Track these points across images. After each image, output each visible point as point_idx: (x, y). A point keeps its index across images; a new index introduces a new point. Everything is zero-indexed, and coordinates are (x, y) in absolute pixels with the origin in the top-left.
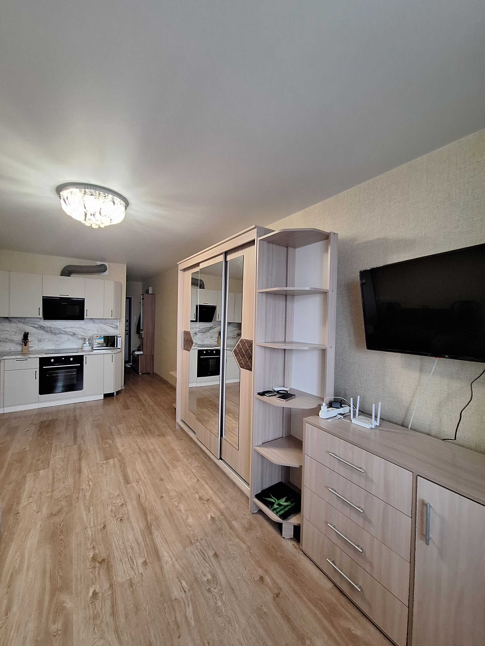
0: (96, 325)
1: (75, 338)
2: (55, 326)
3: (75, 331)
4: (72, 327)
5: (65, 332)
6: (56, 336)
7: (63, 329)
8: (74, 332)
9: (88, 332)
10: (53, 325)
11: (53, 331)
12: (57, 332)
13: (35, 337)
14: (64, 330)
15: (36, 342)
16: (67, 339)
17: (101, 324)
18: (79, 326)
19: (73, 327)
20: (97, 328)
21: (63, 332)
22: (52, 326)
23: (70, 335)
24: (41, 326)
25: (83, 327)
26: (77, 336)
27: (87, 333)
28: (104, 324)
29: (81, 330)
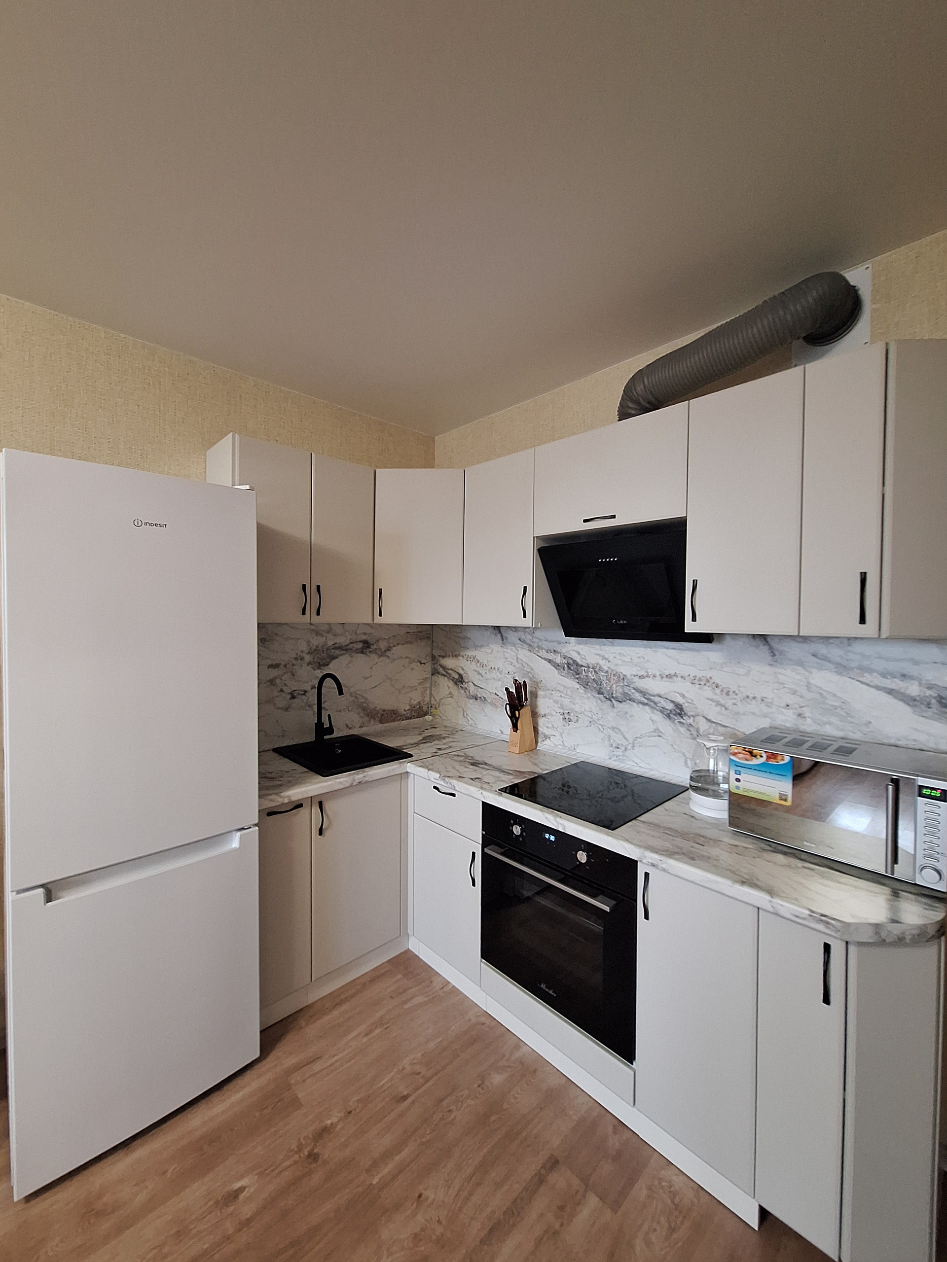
0: (790, 675)
1: (682, 729)
2: (609, 665)
3: (683, 696)
4: (672, 673)
5: (643, 693)
6: (613, 706)
7: (636, 679)
8: (680, 700)
9: (741, 708)
10: (604, 658)
11: (606, 686)
12: (617, 691)
13: (556, 702)
14: (642, 684)
15: (557, 720)
16: (653, 728)
17: (820, 668)
18: (699, 674)
19: (676, 675)
20: (794, 692)
21: (637, 696)
22: (602, 663)
23: (662, 710)
24: (571, 661)
25: (719, 677)
26: (691, 721)
27: (737, 713)
28: (842, 668)
29: (707, 692)
